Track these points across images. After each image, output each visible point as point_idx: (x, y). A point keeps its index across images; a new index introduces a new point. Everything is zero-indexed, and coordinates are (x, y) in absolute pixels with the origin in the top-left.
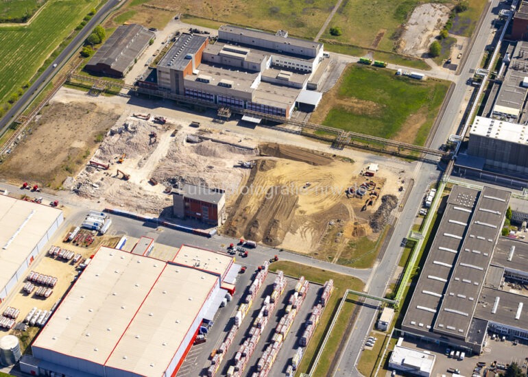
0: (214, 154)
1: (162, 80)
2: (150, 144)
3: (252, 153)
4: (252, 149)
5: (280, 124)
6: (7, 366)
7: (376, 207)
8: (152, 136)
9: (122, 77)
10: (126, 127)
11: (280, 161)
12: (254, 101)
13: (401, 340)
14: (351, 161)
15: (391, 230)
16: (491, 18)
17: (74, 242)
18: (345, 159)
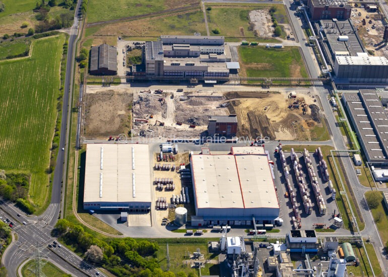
0: (201, 104)
1: (149, 69)
2: (162, 105)
3: (222, 99)
4: (221, 97)
5: (226, 82)
6: (182, 226)
7: (309, 111)
8: (160, 100)
9: (116, 74)
10: (141, 99)
11: (241, 100)
12: (209, 71)
13: (373, 167)
14: (279, 93)
15: (326, 120)
16: (292, 13)
17: (164, 160)
18: (274, 93)
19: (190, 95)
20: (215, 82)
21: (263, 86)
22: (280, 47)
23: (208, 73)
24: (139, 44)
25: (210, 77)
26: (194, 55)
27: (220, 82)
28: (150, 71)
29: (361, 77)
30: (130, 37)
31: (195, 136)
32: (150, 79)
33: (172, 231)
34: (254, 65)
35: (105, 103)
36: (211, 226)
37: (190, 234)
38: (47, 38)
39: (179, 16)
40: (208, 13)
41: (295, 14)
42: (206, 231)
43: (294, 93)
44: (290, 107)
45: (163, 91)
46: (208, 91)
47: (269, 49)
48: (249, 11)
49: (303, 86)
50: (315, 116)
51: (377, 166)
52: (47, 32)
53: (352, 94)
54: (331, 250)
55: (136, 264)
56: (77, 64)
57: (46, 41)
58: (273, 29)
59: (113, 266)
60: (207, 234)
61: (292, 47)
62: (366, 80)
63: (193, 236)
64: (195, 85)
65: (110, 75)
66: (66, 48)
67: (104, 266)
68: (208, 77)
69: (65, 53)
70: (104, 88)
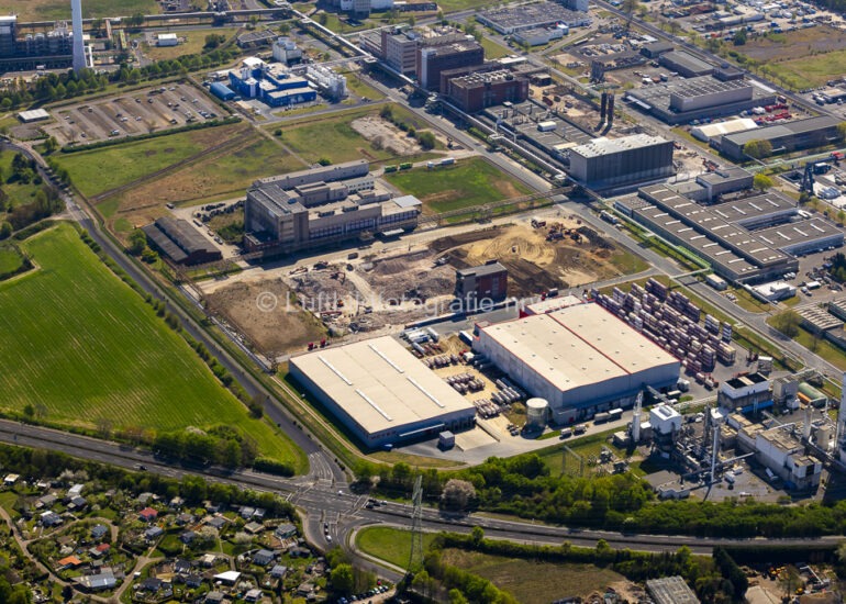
1: (284, 233)
2: (342, 283)
4: (427, 251)
5: (415, 228)
6: (544, 429)
7: (585, 239)
8: (335, 277)
9: (222, 258)
10: (300, 282)
11: (465, 247)
12: (383, 215)
13: (747, 286)
14: (512, 225)
15: (620, 244)
16: (421, 111)
17: (427, 354)
18: (505, 226)
19: (376, 259)
20: (401, 231)
21: (481, 221)
22: (451, 163)
23: (382, 219)
24: (214, 207)
25: (389, 225)
26: (337, 197)
27: (409, 230)
28: (286, 235)
29: (622, 174)
30: (184, 201)
32: (287, 252)
33: (536, 438)
34: (434, 197)
35: (246, 301)
36: (588, 417)
37: (568, 435)
38: (39, 234)
39: (237, 154)
40: (282, 139)
41: (428, 112)
42: (587, 426)
43: (539, 219)
44: (549, 239)
45: (330, 263)
46: (401, 247)
47: (434, 170)
48: (348, 123)
49: (537, 208)
50: (596, 241)
51: (753, 282)
52: (33, 225)
53: (631, 199)
54: (791, 397)
55: (527, 491)
56: (139, 259)
57: (43, 239)
58: (412, 140)
59: (495, 503)
60: (591, 429)
61: (469, 158)
62: (630, 176)
63: (573, 437)
64: (369, 243)
65: (213, 260)
66: (95, 244)
67: (480, 507)
68: (384, 226)
69: (97, 250)
70: (220, 282)
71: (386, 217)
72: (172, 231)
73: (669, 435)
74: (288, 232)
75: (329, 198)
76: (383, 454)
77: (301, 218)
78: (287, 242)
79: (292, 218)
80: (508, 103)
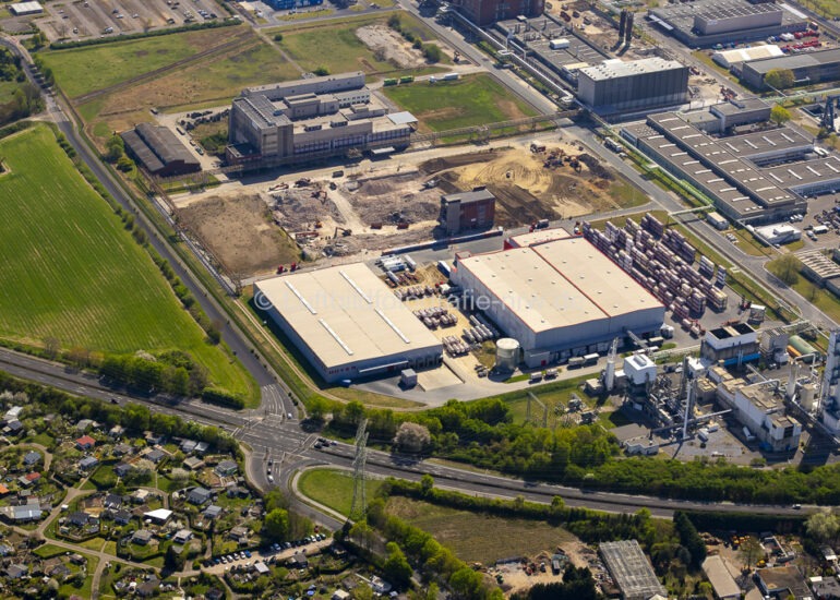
0: (389, 189)
1: (267, 146)
2: (323, 203)
3: (419, 176)
4: (416, 172)
5: (407, 147)
6: (513, 371)
7: (584, 166)
8: (316, 196)
9: (200, 169)
10: (279, 200)
11: (457, 170)
12: (374, 131)
13: (750, 227)
14: (509, 148)
15: (620, 174)
16: (431, 21)
17: (401, 284)
18: (503, 149)
19: (362, 178)
20: (391, 149)
21: (478, 143)
22: (455, 78)
23: (373, 135)
24: (200, 115)
25: (380, 143)
26: (328, 109)
27: (400, 149)
28: (269, 149)
29: (632, 99)
30: (171, 107)
31: (425, 238)
32: (269, 166)
33: (503, 381)
34: (432, 114)
35: (220, 218)
36: (562, 361)
37: (537, 380)
38: (15, 135)
39: (233, 59)
40: (282, 45)
41: (439, 23)
42: (560, 371)
43: (538, 143)
44: (547, 166)
45: (312, 181)
46: (389, 167)
47: (437, 85)
48: (352, 31)
49: (539, 131)
50: (597, 170)
51: (756, 223)
52: (10, 125)
53: (638, 127)
54: (779, 350)
55: (486, 439)
56: (114, 167)
57: (18, 141)
58: (417, 52)
59: (450, 450)
60: (564, 374)
61: (475, 74)
62: (642, 102)
63: (543, 382)
64: (357, 161)
65: (190, 172)
66: (71, 149)
67: (435, 453)
68: (375, 144)
69: (72, 155)
70: (195, 195)
71: (377, 134)
72: (151, 139)
73: (643, 385)
74: (271, 146)
75: (319, 111)
76: (341, 390)
77: (286, 131)
78: (270, 156)
79: (276, 131)
80: (522, 18)
